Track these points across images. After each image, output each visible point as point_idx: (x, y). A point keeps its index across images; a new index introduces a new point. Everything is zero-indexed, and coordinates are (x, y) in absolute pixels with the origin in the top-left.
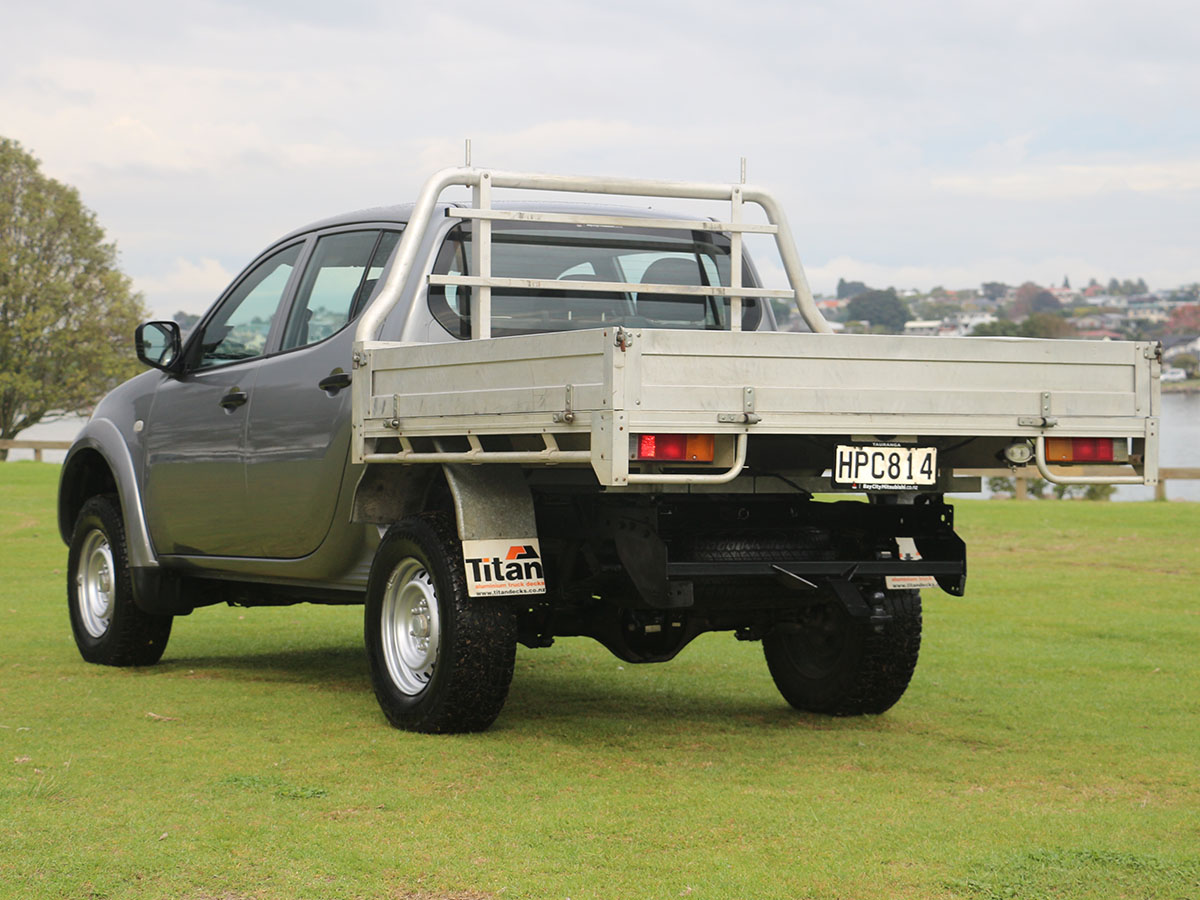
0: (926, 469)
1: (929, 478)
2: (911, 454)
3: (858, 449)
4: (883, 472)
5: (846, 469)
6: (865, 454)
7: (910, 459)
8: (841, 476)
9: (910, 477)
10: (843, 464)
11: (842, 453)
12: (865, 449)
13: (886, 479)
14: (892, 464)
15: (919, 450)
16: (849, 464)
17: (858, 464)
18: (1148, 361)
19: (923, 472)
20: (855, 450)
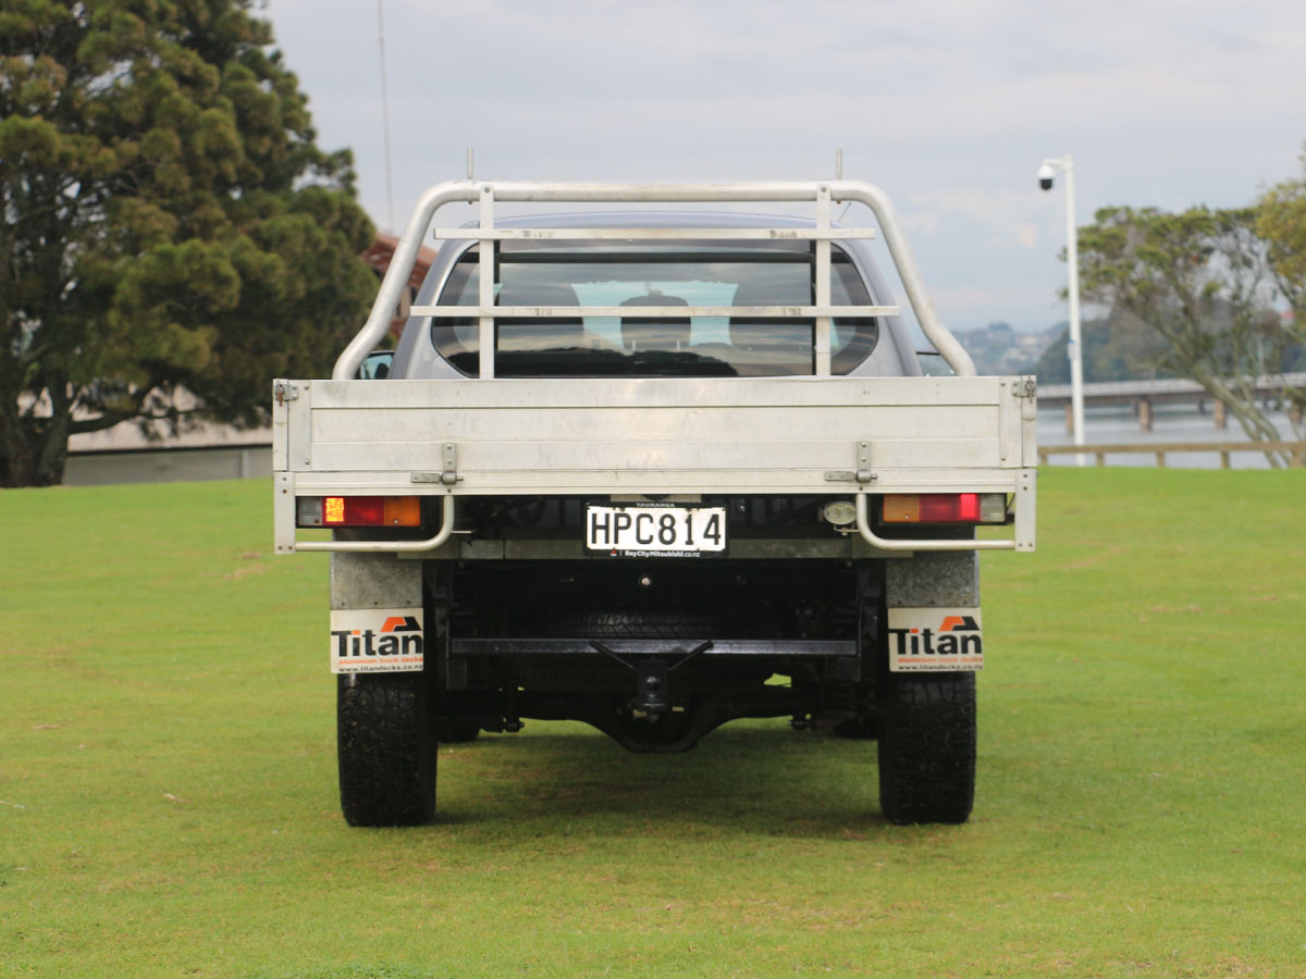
0: (712, 532)
1: (717, 543)
2: (690, 516)
3: (618, 510)
4: (651, 537)
5: (601, 534)
6: (628, 516)
7: (689, 521)
8: (594, 541)
9: (690, 542)
10: (595, 527)
11: (594, 516)
12: (628, 510)
13: (656, 547)
14: (664, 528)
15: (702, 510)
16: (606, 527)
17: (617, 528)
18: (1019, 399)
19: (706, 535)
20: (612, 512)
